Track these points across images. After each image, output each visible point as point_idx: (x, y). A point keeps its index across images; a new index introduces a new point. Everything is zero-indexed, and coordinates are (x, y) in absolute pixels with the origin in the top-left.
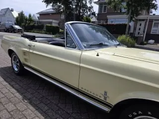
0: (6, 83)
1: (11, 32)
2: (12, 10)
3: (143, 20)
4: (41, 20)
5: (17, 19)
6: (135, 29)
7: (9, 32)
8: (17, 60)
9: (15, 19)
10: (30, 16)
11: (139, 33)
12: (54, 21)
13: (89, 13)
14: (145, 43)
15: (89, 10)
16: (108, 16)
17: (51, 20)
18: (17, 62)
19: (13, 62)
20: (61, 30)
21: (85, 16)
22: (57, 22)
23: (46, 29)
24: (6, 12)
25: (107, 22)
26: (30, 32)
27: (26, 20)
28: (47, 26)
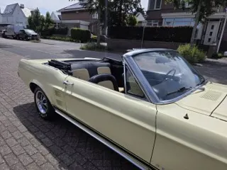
0: (32, 136)
1: (23, 40)
2: (22, 7)
3: (217, 20)
4: (63, 22)
5: (30, 19)
6: (204, 33)
7: (19, 39)
8: (44, 99)
9: (27, 20)
10: (48, 15)
11: (210, 39)
12: (82, 22)
13: (134, 10)
14: (220, 55)
15: (135, 6)
16: (162, 15)
17: (78, 21)
18: (44, 102)
19: (37, 100)
20: (92, 36)
21: (128, 15)
22: (88, 23)
23: (72, 34)
24: (13, 10)
25: (161, 23)
26: (49, 39)
27: (43, 20)
28: (72, 30)
